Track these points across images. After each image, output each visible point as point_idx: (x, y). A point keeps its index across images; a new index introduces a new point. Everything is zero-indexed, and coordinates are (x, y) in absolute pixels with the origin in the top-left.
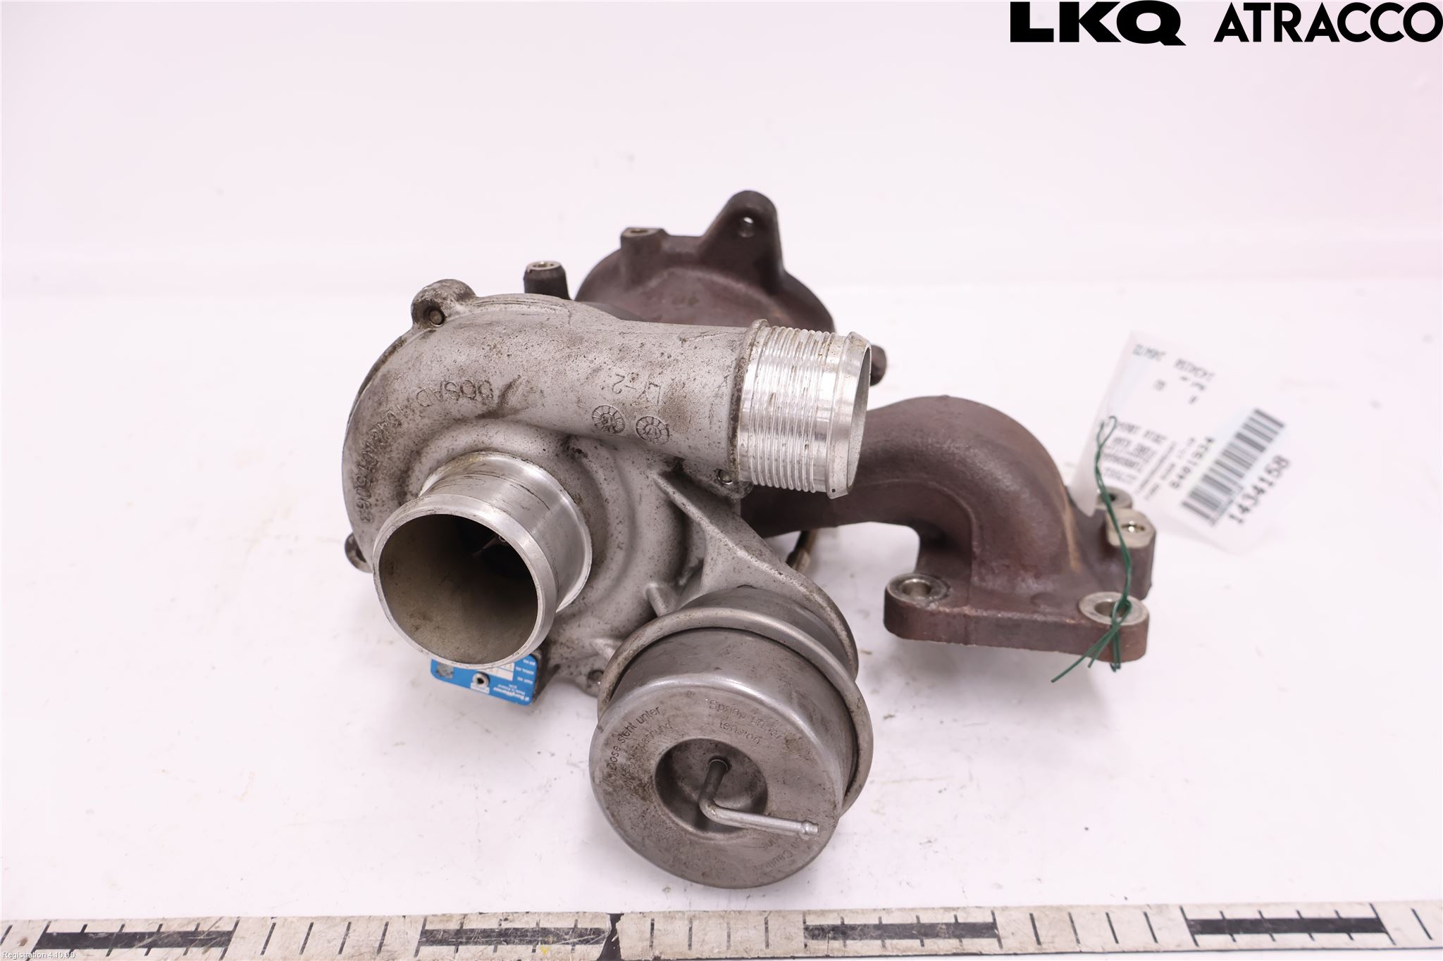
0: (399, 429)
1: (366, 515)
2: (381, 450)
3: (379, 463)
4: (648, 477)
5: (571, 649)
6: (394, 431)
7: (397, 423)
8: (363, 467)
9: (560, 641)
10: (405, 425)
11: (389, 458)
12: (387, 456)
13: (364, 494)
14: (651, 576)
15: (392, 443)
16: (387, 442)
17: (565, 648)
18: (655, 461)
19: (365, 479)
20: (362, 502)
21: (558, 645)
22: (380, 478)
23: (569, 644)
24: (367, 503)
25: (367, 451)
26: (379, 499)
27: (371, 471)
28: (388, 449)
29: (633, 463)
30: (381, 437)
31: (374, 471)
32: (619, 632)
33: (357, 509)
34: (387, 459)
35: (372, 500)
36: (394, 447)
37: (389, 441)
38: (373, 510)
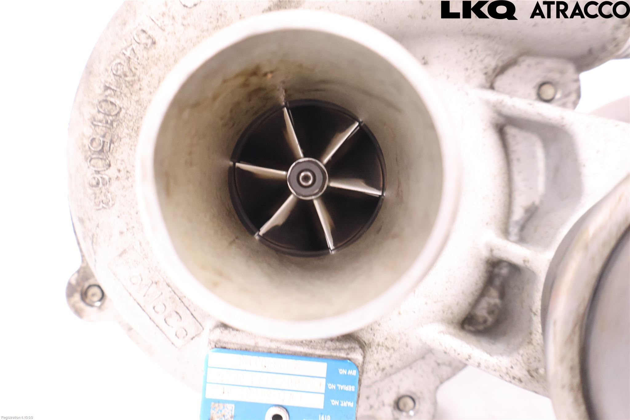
0: (153, 52)
1: (102, 198)
2: (125, 90)
3: (123, 111)
4: (467, 94)
5: (392, 351)
6: (146, 56)
7: (149, 42)
8: (100, 121)
9: (376, 341)
10: (161, 44)
11: (137, 101)
12: (135, 98)
13: (100, 163)
14: (487, 224)
15: (142, 76)
16: (134, 75)
17: (384, 351)
18: (474, 72)
19: (102, 139)
20: (98, 176)
21: (373, 348)
22: (124, 134)
23: (389, 344)
24: (104, 176)
25: (106, 96)
26: (121, 169)
27: (112, 124)
28: (137, 87)
29: (448, 77)
30: (126, 69)
31: (115, 125)
32: (452, 313)
33: (90, 191)
34: (134, 103)
35: (112, 172)
36: (144, 83)
37: (138, 73)
38: (114, 187)
